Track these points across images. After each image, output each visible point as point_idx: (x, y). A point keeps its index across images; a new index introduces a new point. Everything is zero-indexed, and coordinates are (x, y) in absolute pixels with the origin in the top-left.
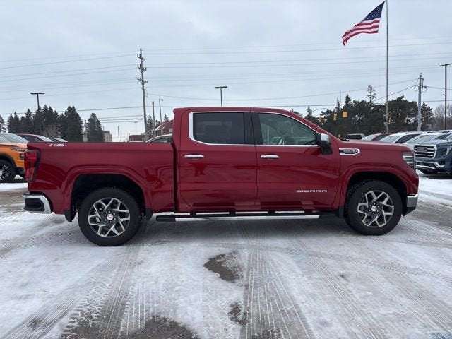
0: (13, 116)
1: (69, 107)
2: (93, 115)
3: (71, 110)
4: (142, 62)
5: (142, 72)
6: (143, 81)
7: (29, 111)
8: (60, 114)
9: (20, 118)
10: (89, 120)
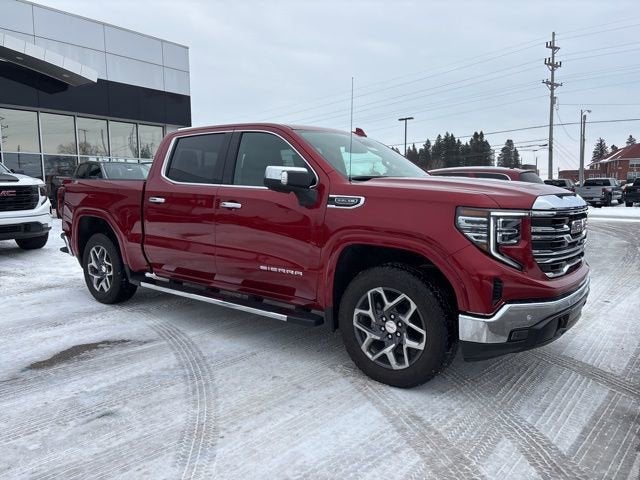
0: (411, 148)
1: (476, 133)
2: (510, 143)
3: (478, 137)
4: (553, 54)
5: (553, 70)
6: (552, 85)
7: (428, 141)
8: (463, 143)
9: (418, 151)
10: (503, 150)
